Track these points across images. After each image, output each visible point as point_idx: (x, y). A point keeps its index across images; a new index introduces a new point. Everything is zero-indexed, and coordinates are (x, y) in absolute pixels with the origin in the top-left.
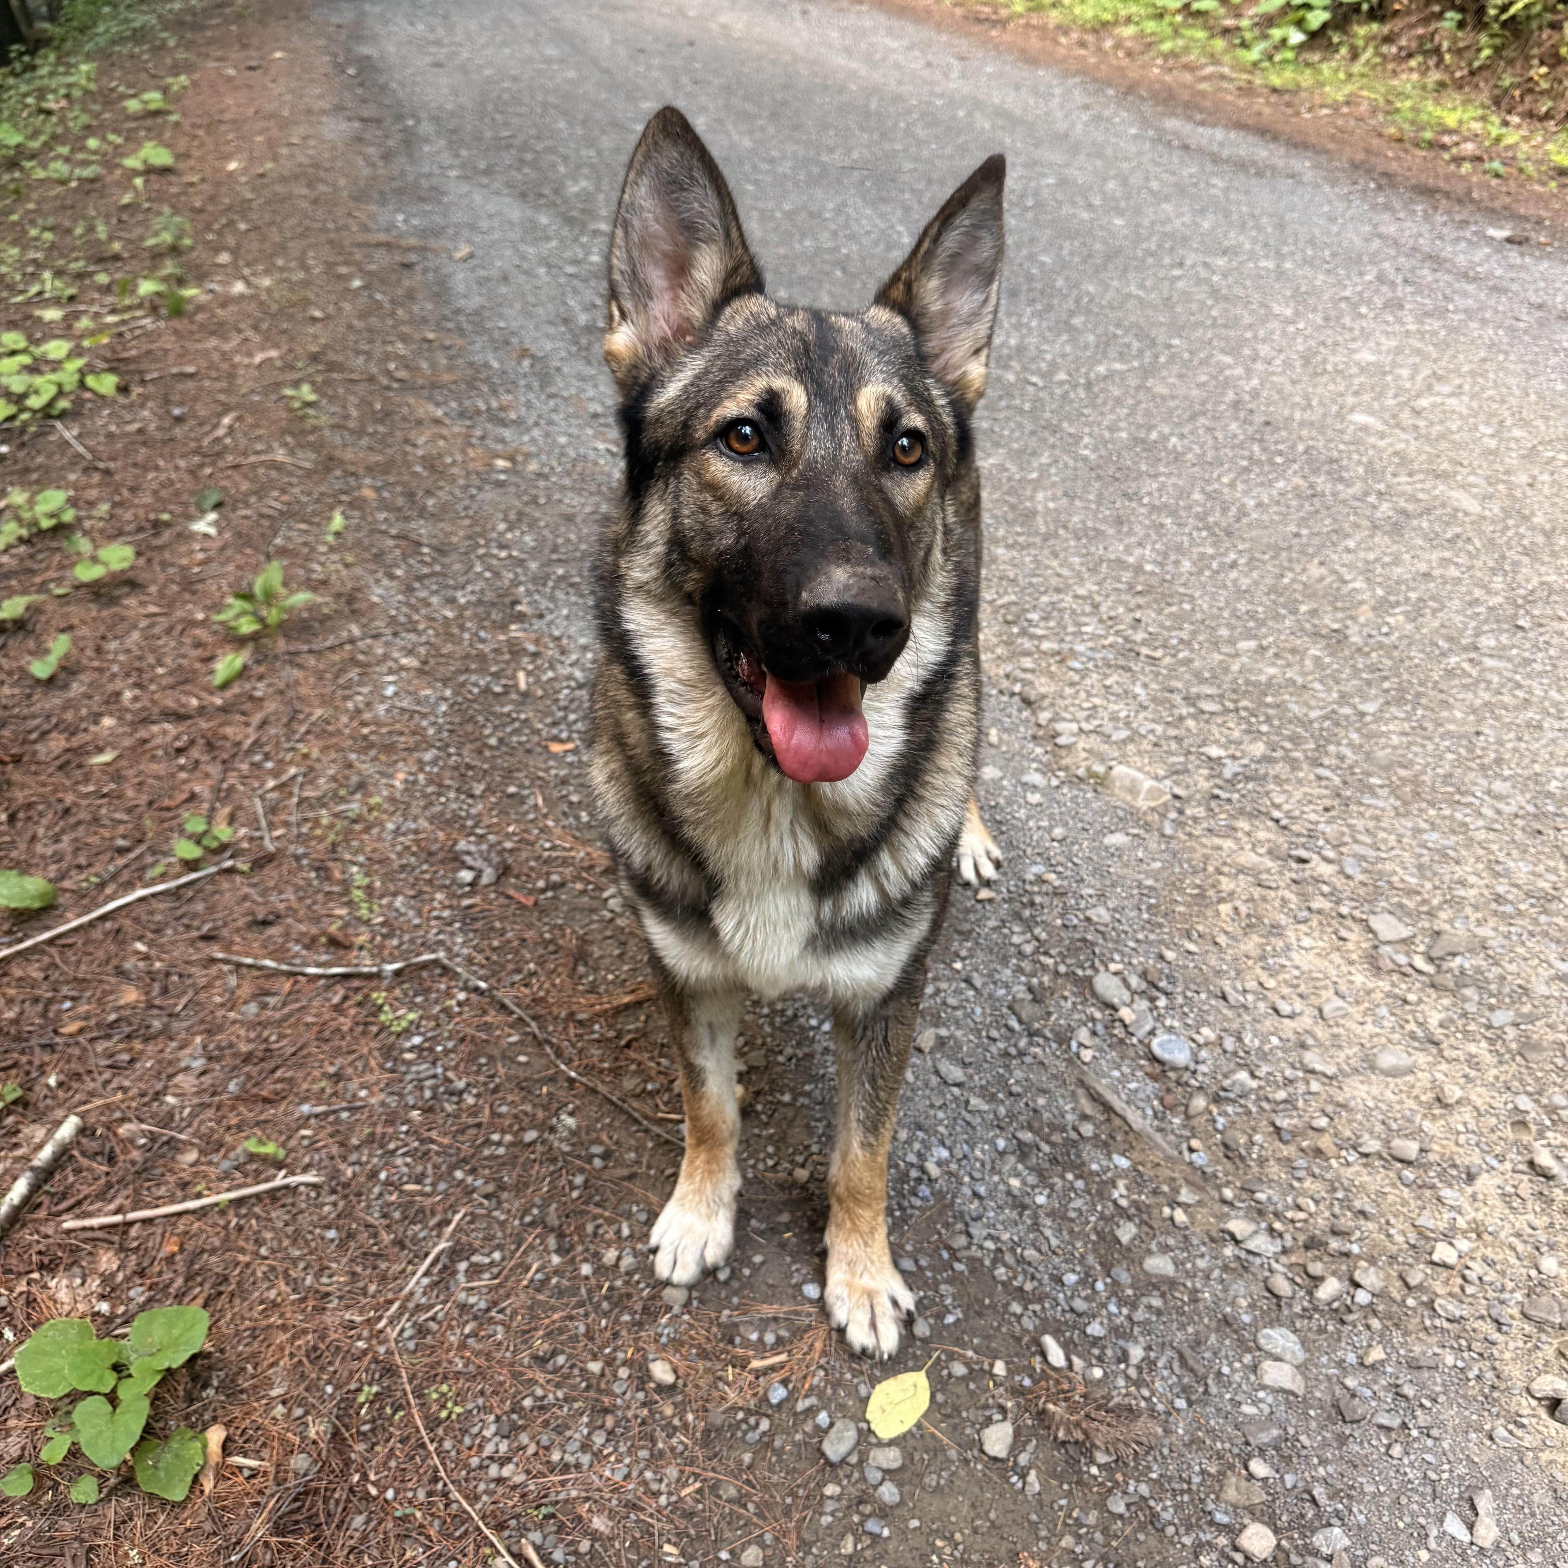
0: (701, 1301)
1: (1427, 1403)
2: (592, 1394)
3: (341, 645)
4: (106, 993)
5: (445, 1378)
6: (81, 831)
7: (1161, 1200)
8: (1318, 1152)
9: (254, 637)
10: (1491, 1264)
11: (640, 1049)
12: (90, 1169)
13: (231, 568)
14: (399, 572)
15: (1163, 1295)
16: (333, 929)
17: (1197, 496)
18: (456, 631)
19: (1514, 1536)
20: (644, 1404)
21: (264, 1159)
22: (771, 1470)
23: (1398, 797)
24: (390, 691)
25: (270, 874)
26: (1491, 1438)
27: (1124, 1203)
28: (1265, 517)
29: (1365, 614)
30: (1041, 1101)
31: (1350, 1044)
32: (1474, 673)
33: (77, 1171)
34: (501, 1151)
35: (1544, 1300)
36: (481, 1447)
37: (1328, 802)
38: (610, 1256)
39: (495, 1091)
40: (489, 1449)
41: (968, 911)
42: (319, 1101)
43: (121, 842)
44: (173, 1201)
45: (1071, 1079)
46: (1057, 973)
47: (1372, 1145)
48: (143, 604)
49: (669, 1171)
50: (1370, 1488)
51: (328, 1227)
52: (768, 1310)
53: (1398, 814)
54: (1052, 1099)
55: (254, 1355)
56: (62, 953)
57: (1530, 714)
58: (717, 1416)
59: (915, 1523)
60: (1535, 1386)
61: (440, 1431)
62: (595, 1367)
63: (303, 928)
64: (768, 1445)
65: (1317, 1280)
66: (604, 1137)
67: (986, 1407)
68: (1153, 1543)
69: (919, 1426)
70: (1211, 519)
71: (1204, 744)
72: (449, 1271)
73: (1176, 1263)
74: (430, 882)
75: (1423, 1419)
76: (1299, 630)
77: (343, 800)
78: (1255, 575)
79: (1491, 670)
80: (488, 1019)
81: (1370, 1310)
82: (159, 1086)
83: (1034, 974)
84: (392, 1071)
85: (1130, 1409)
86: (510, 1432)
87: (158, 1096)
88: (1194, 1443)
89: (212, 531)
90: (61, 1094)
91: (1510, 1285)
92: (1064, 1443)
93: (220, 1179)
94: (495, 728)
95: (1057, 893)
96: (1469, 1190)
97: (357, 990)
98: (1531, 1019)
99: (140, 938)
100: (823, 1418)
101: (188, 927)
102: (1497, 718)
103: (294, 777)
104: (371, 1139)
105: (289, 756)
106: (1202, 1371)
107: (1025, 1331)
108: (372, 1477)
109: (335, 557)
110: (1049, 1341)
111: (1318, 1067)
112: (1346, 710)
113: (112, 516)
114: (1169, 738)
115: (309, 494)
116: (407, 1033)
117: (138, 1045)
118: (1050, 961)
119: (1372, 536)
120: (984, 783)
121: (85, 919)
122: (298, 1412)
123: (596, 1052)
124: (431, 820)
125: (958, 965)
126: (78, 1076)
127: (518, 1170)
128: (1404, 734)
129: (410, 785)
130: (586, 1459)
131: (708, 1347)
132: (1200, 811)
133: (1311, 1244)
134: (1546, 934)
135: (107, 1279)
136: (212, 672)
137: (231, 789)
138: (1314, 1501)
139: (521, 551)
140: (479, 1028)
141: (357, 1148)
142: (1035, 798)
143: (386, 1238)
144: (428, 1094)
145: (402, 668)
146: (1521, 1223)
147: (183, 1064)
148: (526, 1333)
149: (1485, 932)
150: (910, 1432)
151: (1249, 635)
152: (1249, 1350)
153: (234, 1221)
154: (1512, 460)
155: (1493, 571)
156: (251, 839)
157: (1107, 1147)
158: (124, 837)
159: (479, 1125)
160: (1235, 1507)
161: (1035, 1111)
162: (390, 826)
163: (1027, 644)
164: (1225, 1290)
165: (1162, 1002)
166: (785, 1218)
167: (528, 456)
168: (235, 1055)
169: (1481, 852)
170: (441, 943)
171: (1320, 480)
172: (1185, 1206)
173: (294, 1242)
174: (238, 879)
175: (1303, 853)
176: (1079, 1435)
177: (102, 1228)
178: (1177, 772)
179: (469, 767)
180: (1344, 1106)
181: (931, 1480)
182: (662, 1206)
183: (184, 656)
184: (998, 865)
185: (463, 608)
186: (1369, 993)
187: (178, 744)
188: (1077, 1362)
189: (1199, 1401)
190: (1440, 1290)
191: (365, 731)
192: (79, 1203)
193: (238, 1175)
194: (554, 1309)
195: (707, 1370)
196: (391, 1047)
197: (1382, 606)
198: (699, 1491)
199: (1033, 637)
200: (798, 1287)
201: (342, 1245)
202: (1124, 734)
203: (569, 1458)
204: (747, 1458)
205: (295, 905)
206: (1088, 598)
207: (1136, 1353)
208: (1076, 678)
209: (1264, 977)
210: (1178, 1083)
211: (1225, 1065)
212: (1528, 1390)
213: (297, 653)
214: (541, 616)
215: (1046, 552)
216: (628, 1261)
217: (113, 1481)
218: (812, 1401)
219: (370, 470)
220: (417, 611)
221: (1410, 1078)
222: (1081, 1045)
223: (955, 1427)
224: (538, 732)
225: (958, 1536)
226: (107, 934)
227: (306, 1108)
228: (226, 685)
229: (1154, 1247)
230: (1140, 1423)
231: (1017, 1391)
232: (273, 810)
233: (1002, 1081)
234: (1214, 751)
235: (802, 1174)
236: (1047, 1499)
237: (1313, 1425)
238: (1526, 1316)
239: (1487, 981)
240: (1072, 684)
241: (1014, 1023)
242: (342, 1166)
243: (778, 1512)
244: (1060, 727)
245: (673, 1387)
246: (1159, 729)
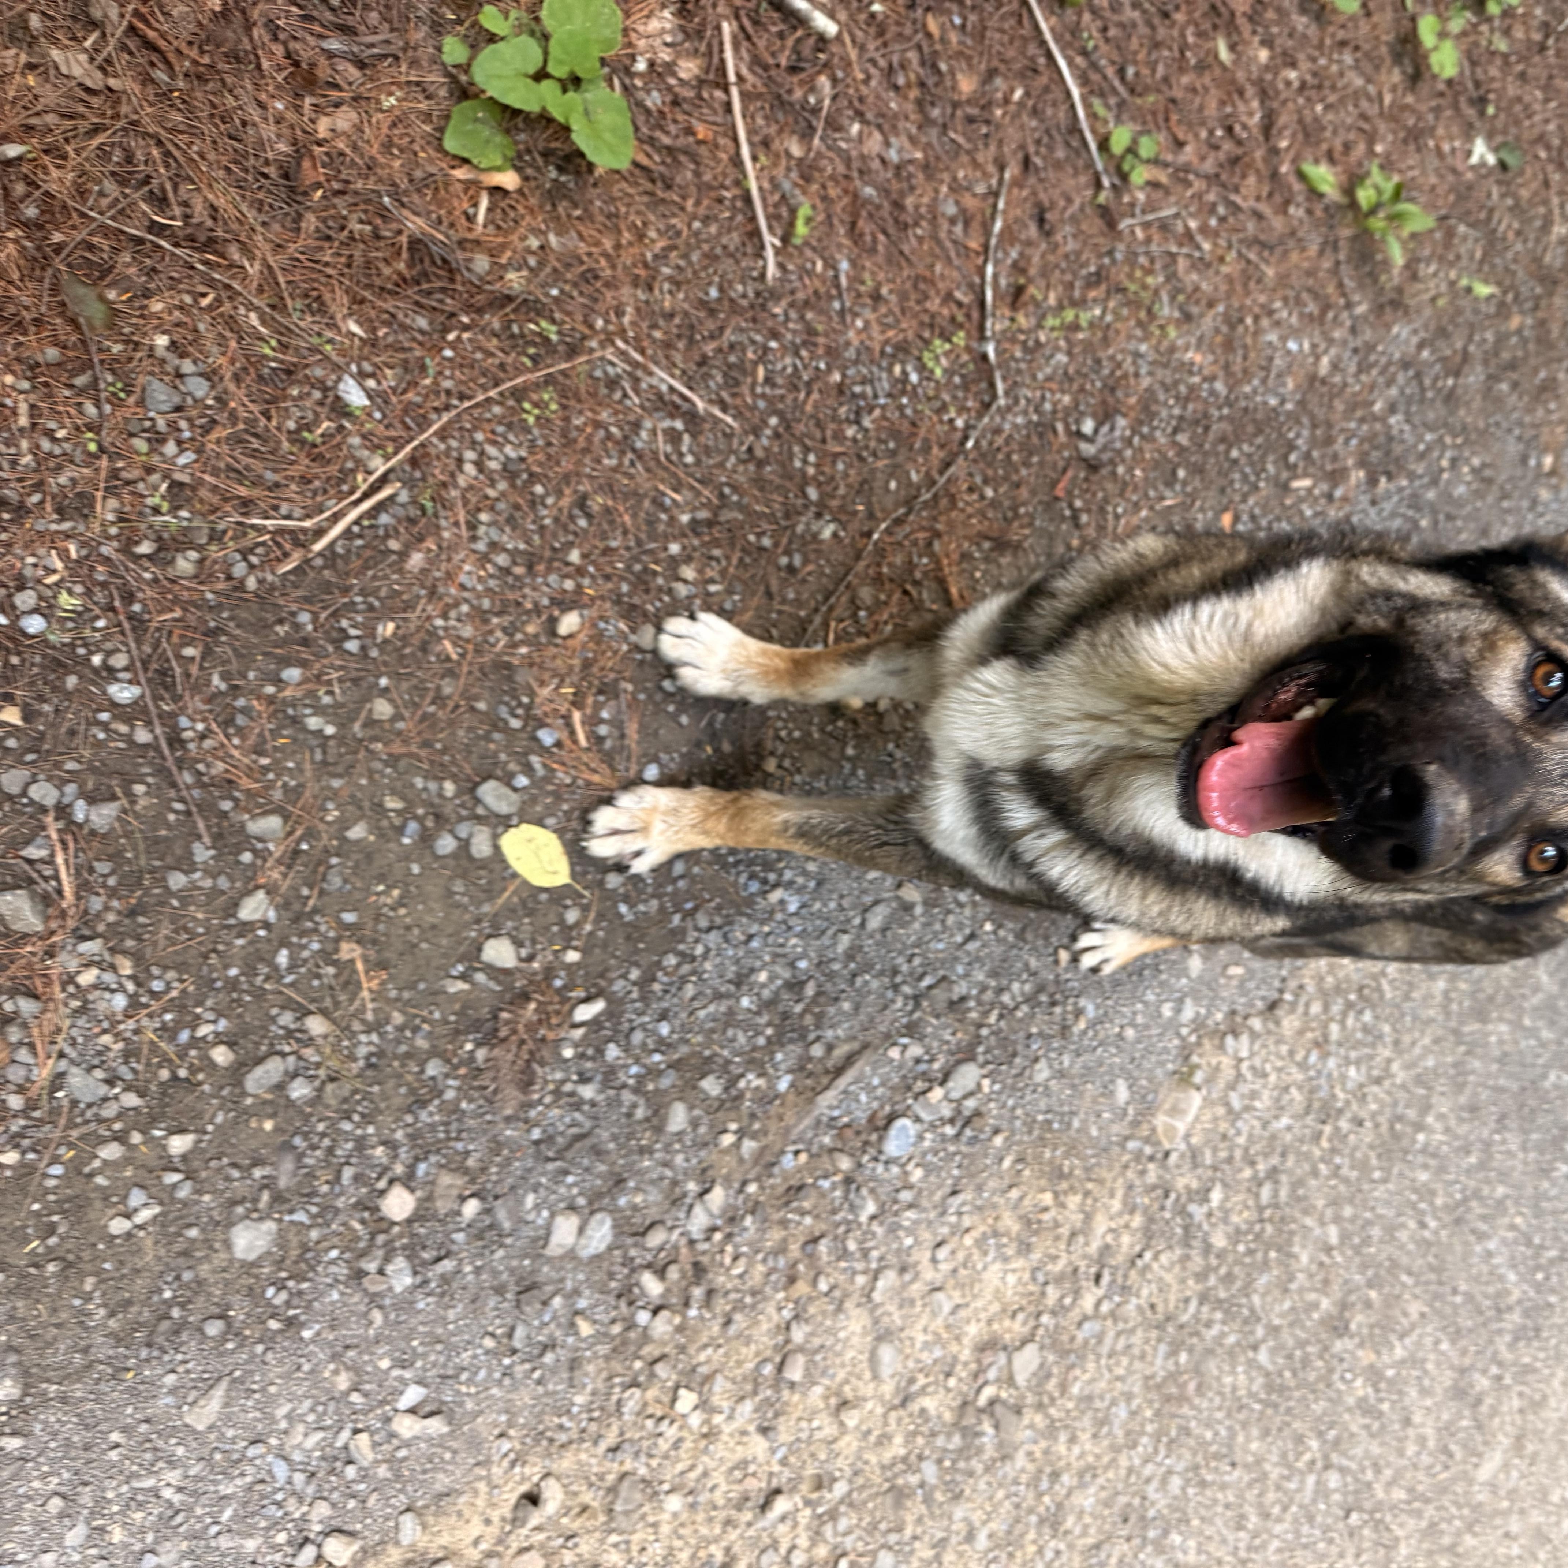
0: (642, 662)
1: (536, 1375)
2: (548, 553)
3: (1344, 295)
4: (969, 59)
5: (564, 407)
6: (1143, 30)
7: (745, 1121)
8: (792, 1280)
9: (1353, 204)
10: (677, 1444)
11: (901, 604)
12: (783, 48)
13: (1433, 180)
14: (1425, 354)
15: (647, 1120)
16: (1032, 290)
17: (1501, 1190)
18: (1359, 413)
19: (402, 1453)
20: (536, 604)
21: (792, 224)
22: (470, 729)
23: (1165, 1379)
24: (1292, 345)
25: (1093, 225)
26: (501, 1435)
27: (742, 1084)
28: (1475, 1260)
29: (1366, 1357)
30: (846, 1006)
31: (904, 1317)
32: (1300, 1465)
33: (781, 35)
34: (798, 464)
35: (638, 1496)
36: (494, 443)
37: (1160, 1308)
38: (688, 572)
39: (861, 459)
40: (491, 450)
41: (1046, 938)
42: (851, 279)
43: (1130, 71)
44: (750, 132)
45: (869, 1036)
46: (980, 1026)
47: (798, 1334)
48: (1394, 89)
49: (775, 632)
50: (451, 1314)
51: (721, 289)
52: (632, 729)
53: (1147, 1378)
54: (849, 1016)
55: (590, 217)
56: (1012, 14)
57: (1253, 1520)
58: (523, 677)
59: (416, 869)
60: (551, 1481)
61: (511, 403)
62: (574, 556)
63: (1036, 260)
64: (495, 727)
65: (661, 1273)
66: (810, 568)
67: (534, 942)
68: (397, 1101)
69: (515, 875)
70: (1474, 1204)
71: (1225, 1185)
72: (674, 411)
73: (680, 1134)
74: (1082, 390)
75: (520, 1370)
76: (1349, 1288)
77: (1173, 298)
78: (1411, 1247)
79: (1302, 1482)
80: (935, 450)
81: (630, 1325)
82: (869, 116)
83: (980, 1003)
84: (883, 353)
85: (531, 1083)
86: (509, 471)
87: (860, 115)
88: (496, 1145)
89: (1474, 160)
90: (863, 17)
91: (654, 1463)
92: (495, 1017)
93: (772, 180)
94: (1249, 456)
95: (1065, 1030)
96: (752, 1428)
97: (968, 316)
98: (928, 1500)
99: (1027, 94)
100: (522, 781)
101: (1038, 142)
102: (1250, 1485)
103: (1198, 247)
104: (811, 331)
105: (1222, 243)
106: (569, 1155)
107: (611, 982)
108: (466, 336)
109: (1444, 288)
110: (599, 1006)
111: (880, 1284)
112: (1260, 1332)
113: (1493, 53)
114: (1231, 1149)
115: (1515, 261)
116: (921, 368)
117: (914, 93)
118: (992, 1019)
119: (1452, 1367)
120: (1183, 960)
121: (1048, 36)
122: (532, 261)
123: (898, 560)
124: (1149, 390)
125: (988, 927)
126: (881, 33)
127: (778, 481)
128: (1234, 1389)
129: (1189, 368)
130: (481, 546)
131: (595, 670)
132: (1152, 1177)
133: (699, 1270)
134: (1017, 1521)
135: (670, 68)
136: (1317, 161)
137: (1188, 184)
138: (439, 1259)
139: (1449, 482)
140: (926, 440)
141: (802, 318)
142: (1167, 1010)
143: (709, 348)
144: (857, 389)
145: (1318, 358)
146: (717, 1477)
147: (893, 140)
148: (609, 488)
149: (1020, 1460)
150: (507, 866)
151: (1345, 1237)
152: (590, 1203)
153: (727, 194)
154: (1536, 1517)
155: (1411, 1490)
156: (1132, 205)
157: (800, 1068)
158: (1137, 74)
159: (824, 441)
160: (433, 1183)
161: (837, 999)
162: (1143, 348)
163: (1336, 1008)
164: (653, 1182)
165: (949, 1130)
166: (727, 747)
167: (1556, 489)
168: (902, 194)
169: (1106, 1459)
170: (1016, 402)
171: (1516, 1317)
172: (737, 1145)
173: (705, 256)
174: (1089, 193)
175: (1106, 1279)
176: (503, 1032)
177: (722, 61)
178: (1194, 1157)
179: (1207, 429)
180: (839, 1309)
181: (459, 886)
182: (738, 625)
183: (1335, 132)
184: (1095, 970)
185: (1383, 420)
186: (958, 1339)
187: (1237, 128)
188: (578, 1033)
189: (538, 1152)
190: (651, 1394)
191: (1249, 321)
192: (748, 38)
193: (777, 197)
194: (634, 516)
195: (571, 668)
196: (906, 351)
197: (1374, 1375)
198: (448, 659)
199: (1344, 1014)
200: (656, 759)
201: (703, 304)
202: (1236, 1103)
203: (482, 530)
204: (482, 706)
205: (1061, 251)
206: (1387, 1074)
207: (587, 1092)
208: (1299, 1057)
209: (975, 1234)
210: (866, 1143)
211: (883, 1191)
212: (547, 1475)
213: (1336, 249)
214: (1374, 503)
215: (1440, 1032)
216: (682, 590)
217: (463, 78)
218: (540, 771)
219: (1542, 323)
220: (1382, 373)
221: (868, 1375)
222: (905, 1047)
223: (513, 911)
224: (1244, 500)
225: (402, 911)
226: (1032, 59)
227: (844, 265)
228: (1302, 176)
229: (697, 1112)
230: (516, 1093)
231: (549, 973)
232: (1164, 226)
233: (867, 967)
234: (1216, 1196)
235: (771, 765)
236: (440, 999)
237: (515, 1263)
238: (623, 1476)
239: (968, 1459)
240: (1292, 1053)
241: (927, 981)
242: (784, 303)
243: (427, 736)
244: (1245, 1039)
245: (554, 634)
246: (1241, 1140)
